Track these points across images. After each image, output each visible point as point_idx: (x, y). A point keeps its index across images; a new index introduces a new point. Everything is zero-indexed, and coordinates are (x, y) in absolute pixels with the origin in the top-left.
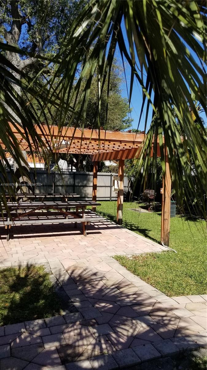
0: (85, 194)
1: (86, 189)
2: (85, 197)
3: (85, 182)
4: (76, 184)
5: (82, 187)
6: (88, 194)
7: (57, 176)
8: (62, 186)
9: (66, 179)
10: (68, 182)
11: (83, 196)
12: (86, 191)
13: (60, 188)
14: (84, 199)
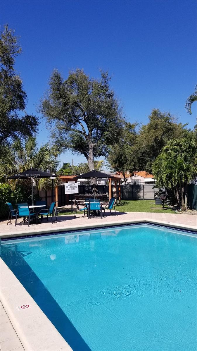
0: (139, 196)
1: (139, 193)
2: (139, 198)
3: (139, 190)
4: (134, 191)
5: (137, 193)
6: (141, 196)
7: (123, 187)
8: (126, 192)
9: (128, 189)
10: (129, 190)
11: (138, 197)
12: (139, 194)
13: (125, 193)
14: (138, 199)
